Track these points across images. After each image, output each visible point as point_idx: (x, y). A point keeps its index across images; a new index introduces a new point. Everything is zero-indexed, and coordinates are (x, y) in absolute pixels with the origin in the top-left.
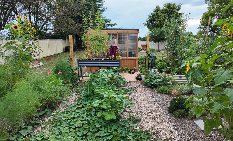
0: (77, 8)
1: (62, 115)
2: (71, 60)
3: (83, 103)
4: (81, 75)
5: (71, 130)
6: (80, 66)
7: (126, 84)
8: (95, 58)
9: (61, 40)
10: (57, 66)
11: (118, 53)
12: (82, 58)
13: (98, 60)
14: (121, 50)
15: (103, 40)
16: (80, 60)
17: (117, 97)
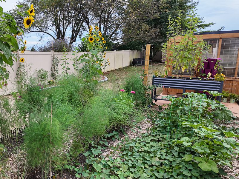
0: (156, 8)
1: (134, 143)
2: (145, 76)
3: (159, 135)
4: (155, 97)
5: (147, 166)
6: (156, 85)
7: (232, 121)
8: (178, 76)
9: (130, 50)
10: (128, 83)
11: (218, 69)
12: (159, 75)
13: (183, 78)
14: (224, 65)
15: (195, 49)
16: (156, 77)
17: (225, 141)
